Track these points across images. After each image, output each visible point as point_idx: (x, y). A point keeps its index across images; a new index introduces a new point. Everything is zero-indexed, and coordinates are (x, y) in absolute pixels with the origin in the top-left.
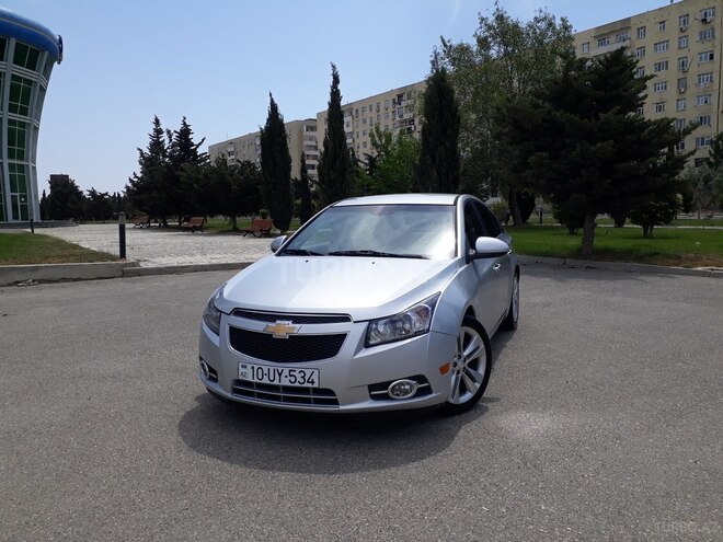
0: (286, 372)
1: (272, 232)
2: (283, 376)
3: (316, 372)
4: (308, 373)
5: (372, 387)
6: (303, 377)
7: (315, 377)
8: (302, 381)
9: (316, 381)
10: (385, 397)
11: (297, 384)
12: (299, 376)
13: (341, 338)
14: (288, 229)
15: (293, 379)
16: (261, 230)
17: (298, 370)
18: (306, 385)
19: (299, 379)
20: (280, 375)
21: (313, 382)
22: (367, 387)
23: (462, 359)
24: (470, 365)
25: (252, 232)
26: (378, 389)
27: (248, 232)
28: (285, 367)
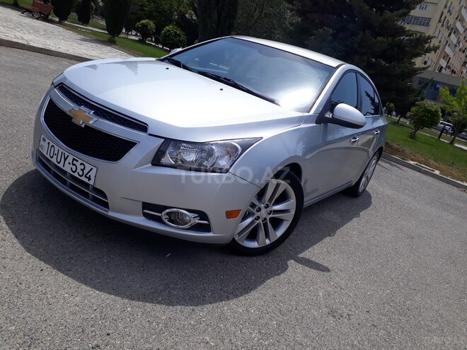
0: (70, 159)
1: (50, 17)
2: (67, 162)
3: (95, 169)
4: (88, 167)
5: (146, 206)
6: (83, 170)
7: (92, 174)
8: (81, 173)
9: (93, 178)
10: (159, 220)
11: (76, 175)
12: (80, 167)
13: (129, 145)
14: (66, 19)
15: (74, 169)
16: (41, 13)
17: (80, 161)
18: (83, 179)
19: (79, 170)
20: (65, 159)
21: (89, 179)
22: (141, 203)
23: (268, 209)
24: (272, 220)
25: (30, 12)
26: (151, 210)
27: (27, 10)
28: (71, 154)
